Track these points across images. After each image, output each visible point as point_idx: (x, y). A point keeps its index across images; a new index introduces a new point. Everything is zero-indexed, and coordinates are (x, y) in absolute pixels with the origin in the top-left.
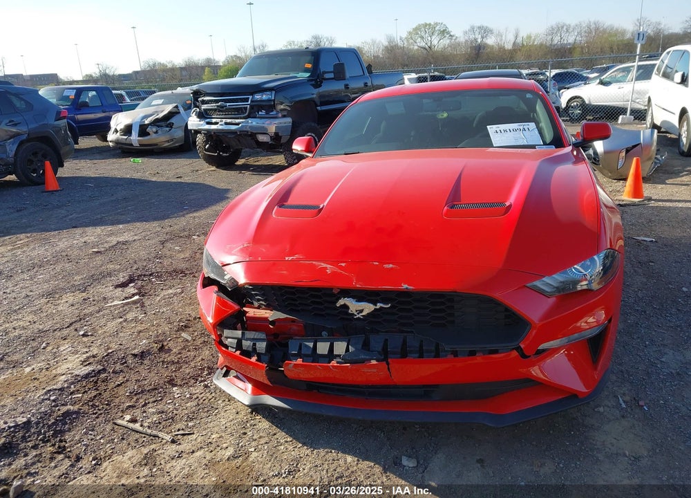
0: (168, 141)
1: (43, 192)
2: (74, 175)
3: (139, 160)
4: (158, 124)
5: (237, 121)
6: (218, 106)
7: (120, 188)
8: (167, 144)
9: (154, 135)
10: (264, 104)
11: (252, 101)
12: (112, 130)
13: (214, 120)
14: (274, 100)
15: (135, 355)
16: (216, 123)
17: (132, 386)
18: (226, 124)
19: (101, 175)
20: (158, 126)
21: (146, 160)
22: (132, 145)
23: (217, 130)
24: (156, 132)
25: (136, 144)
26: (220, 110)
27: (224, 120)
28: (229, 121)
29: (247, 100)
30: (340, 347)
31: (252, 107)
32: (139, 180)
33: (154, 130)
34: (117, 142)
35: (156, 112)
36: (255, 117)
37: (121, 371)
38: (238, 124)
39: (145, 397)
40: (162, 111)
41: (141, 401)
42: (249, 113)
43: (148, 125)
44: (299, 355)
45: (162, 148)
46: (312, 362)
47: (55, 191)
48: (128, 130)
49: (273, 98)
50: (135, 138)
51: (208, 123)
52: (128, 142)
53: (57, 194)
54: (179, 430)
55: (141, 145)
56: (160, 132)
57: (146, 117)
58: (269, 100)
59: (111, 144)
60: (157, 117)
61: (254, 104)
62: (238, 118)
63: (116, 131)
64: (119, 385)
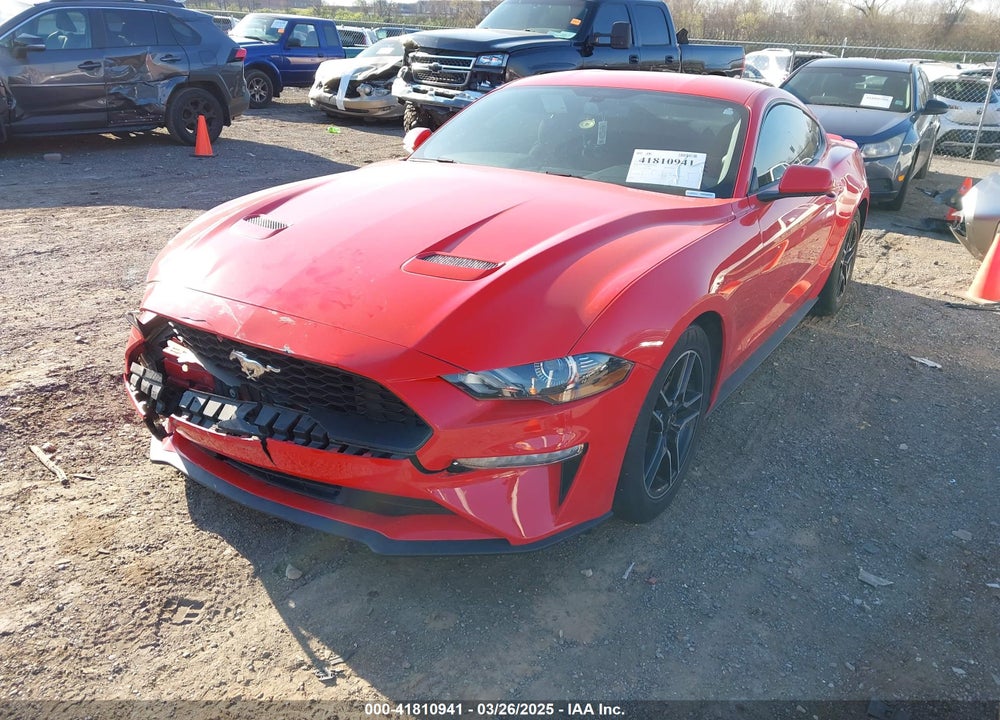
0: (383, 109)
1: (191, 156)
2: (247, 139)
3: (337, 129)
4: (375, 82)
5: (451, 92)
6: (430, 67)
7: (283, 164)
8: (380, 113)
9: (366, 97)
10: (494, 71)
11: (475, 66)
12: (316, 83)
13: (422, 87)
14: (505, 69)
15: (112, 377)
16: (425, 92)
17: (82, 412)
18: (437, 94)
19: (276, 144)
20: (374, 86)
21: (347, 130)
22: (336, 107)
23: (425, 101)
24: (369, 94)
25: (341, 107)
26: (434, 73)
27: (435, 89)
28: (441, 90)
29: (467, 63)
30: (229, 412)
31: (474, 75)
32: (317, 157)
33: (368, 90)
34: (319, 101)
35: (376, 65)
36: (475, 90)
37: (84, 392)
38: (452, 97)
39: (87, 427)
40: (384, 65)
41: (80, 430)
42: (469, 83)
43: (361, 82)
44: (188, 410)
45: (374, 117)
46: (199, 424)
47: (205, 157)
48: (334, 86)
49: (504, 65)
50: (340, 98)
51: (416, 90)
52: (331, 103)
53: (205, 160)
54: (85, 472)
55: (347, 109)
56: (374, 94)
57: (360, 70)
58: (499, 67)
59: (312, 103)
60: (375, 72)
61: (477, 70)
62: (453, 88)
63: (320, 85)
64: (69, 407)
